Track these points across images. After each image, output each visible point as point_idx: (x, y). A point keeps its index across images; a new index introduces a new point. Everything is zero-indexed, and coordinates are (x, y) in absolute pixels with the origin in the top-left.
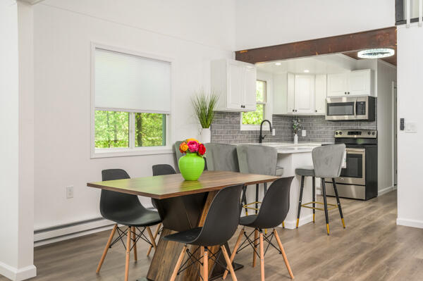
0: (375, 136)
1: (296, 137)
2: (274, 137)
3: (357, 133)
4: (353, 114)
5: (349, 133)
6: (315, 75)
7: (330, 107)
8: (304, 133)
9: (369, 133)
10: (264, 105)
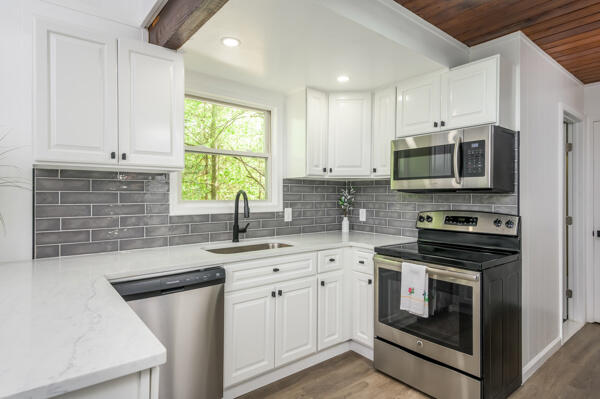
0: (513, 231)
1: (346, 223)
2: (291, 223)
3: (468, 221)
4: (453, 176)
5: (449, 220)
6: (372, 93)
7: (402, 161)
8: (363, 215)
9: (497, 222)
10: (266, 158)
